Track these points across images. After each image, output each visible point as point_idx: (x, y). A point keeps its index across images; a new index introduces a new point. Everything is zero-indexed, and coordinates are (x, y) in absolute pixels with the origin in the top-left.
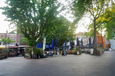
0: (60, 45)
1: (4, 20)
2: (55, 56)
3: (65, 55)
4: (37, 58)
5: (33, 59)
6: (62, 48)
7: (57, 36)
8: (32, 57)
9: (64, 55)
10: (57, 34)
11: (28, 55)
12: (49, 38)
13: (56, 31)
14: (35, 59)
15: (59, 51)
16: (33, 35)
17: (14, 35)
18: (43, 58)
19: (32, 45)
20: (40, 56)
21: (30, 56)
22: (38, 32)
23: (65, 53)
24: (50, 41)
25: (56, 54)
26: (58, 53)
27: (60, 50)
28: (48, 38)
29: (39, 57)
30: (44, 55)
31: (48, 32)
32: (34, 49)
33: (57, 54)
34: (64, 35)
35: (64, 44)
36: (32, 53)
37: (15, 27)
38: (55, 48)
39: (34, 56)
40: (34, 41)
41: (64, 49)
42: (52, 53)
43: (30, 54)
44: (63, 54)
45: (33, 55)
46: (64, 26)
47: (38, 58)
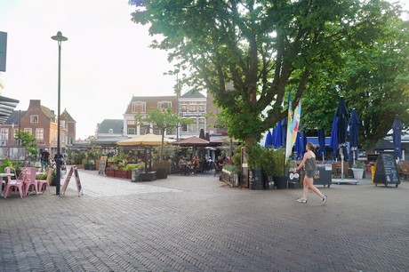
0: (370, 137)
1: (151, 46)
2: (341, 184)
3: (392, 182)
4: (261, 186)
5: (248, 187)
6: (381, 150)
7: (354, 99)
8: (242, 182)
9: (384, 181)
10: (358, 91)
11: (229, 173)
12: (323, 110)
13: (353, 79)
14: (253, 189)
15: (365, 161)
16: (247, 96)
17: (198, 102)
18: (285, 188)
19: (243, 136)
20: (275, 179)
21: (236, 176)
22: (269, 84)
23: (391, 176)
24: (325, 122)
25: (350, 174)
26: (359, 173)
27: (371, 158)
28: (318, 108)
29: (271, 183)
30: (292, 177)
31: (311, 81)
32: (249, 152)
33: (353, 177)
34: (392, 94)
35: (391, 132)
36: (245, 165)
37: (184, 68)
38: (341, 151)
39: (251, 177)
40: (250, 117)
41: (384, 156)
42: (329, 168)
43: (237, 170)
44: (380, 179)
45: (245, 173)
46: (393, 55)
47: (265, 187)
